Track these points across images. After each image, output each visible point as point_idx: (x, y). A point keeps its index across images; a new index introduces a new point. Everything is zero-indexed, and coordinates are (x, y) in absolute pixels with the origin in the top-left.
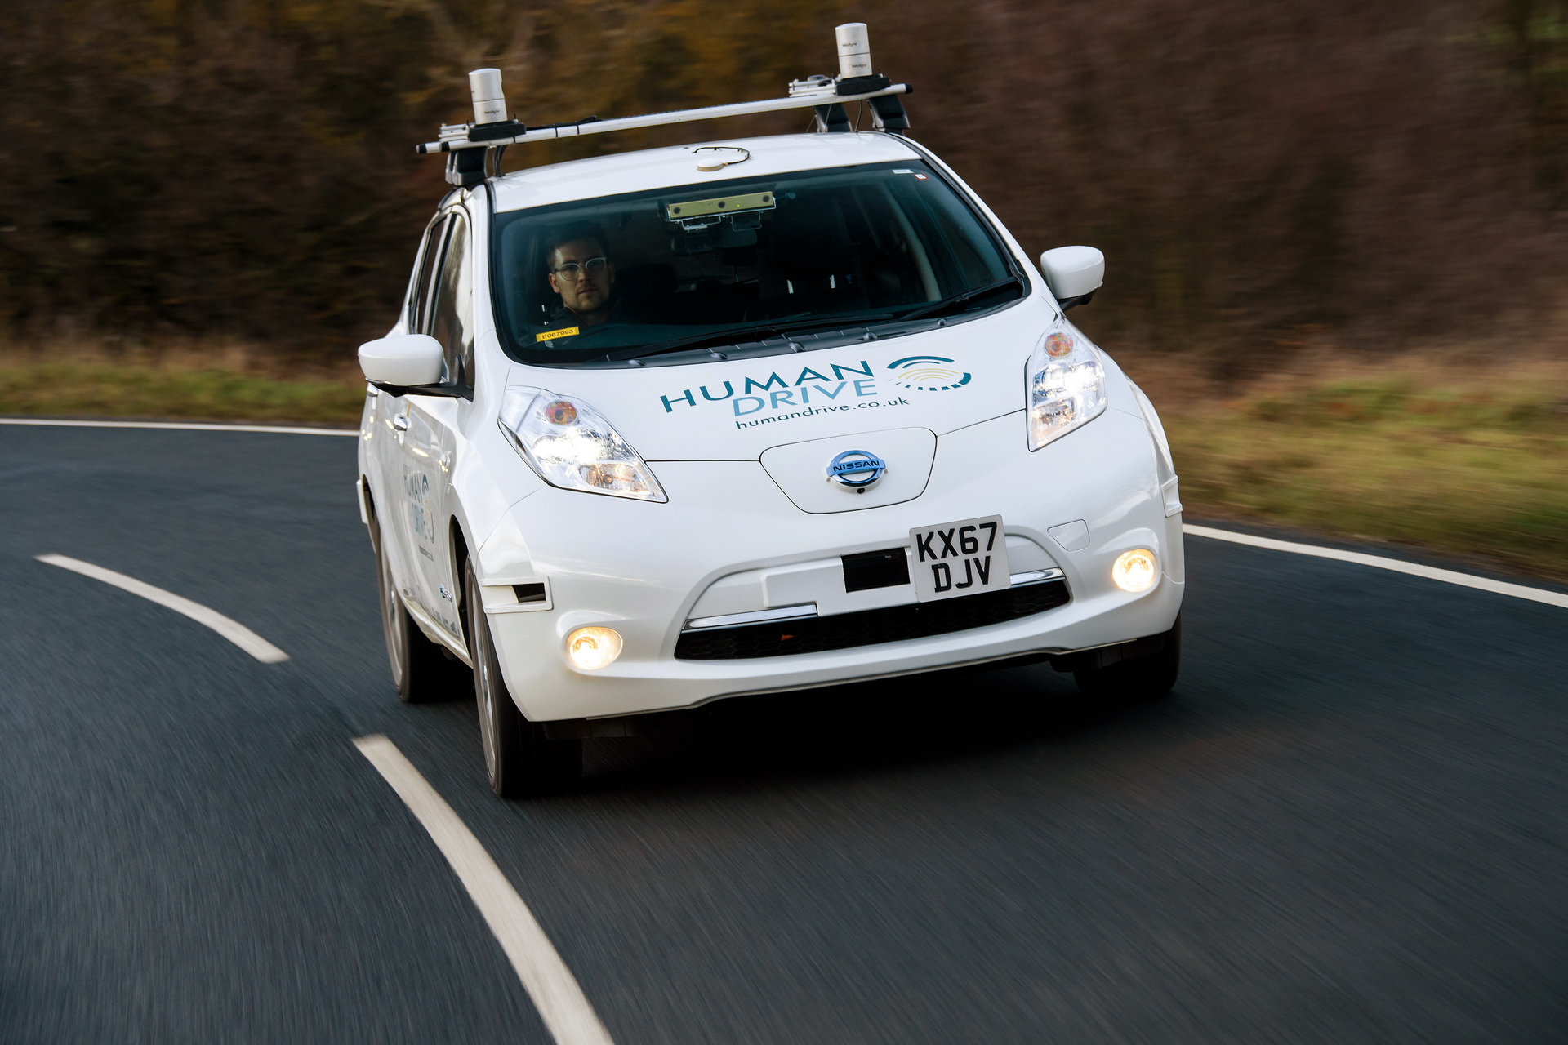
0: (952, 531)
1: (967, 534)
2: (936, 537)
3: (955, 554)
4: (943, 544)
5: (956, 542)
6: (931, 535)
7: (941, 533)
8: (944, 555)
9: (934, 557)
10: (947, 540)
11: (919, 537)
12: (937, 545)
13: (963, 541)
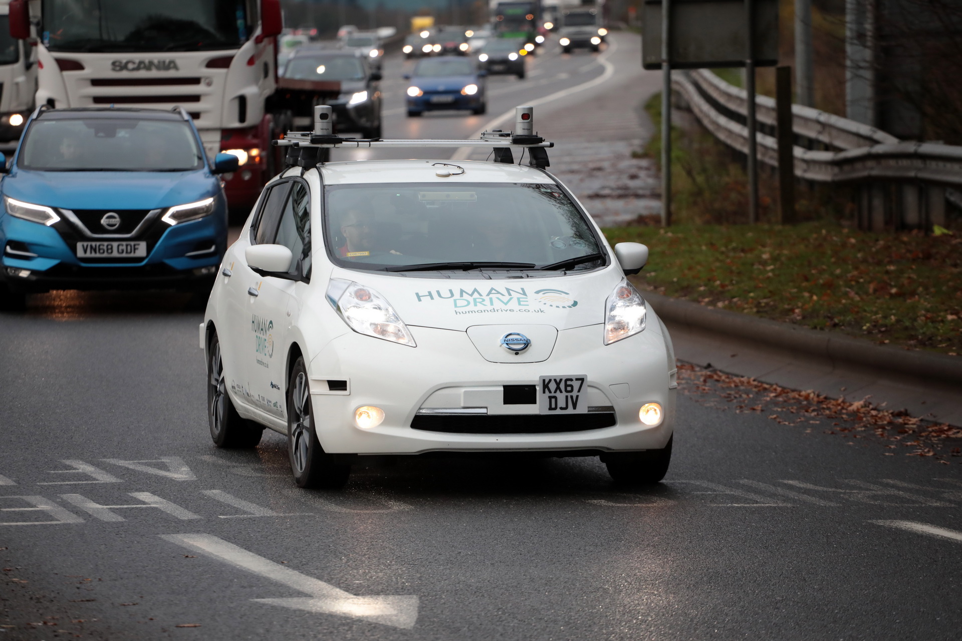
0: (561, 380)
1: (569, 383)
2: (553, 382)
3: (561, 392)
4: (556, 386)
5: (562, 386)
6: (550, 380)
7: (555, 380)
8: (555, 392)
9: (550, 392)
10: (558, 384)
11: (544, 381)
12: (553, 386)
13: (566, 386)
